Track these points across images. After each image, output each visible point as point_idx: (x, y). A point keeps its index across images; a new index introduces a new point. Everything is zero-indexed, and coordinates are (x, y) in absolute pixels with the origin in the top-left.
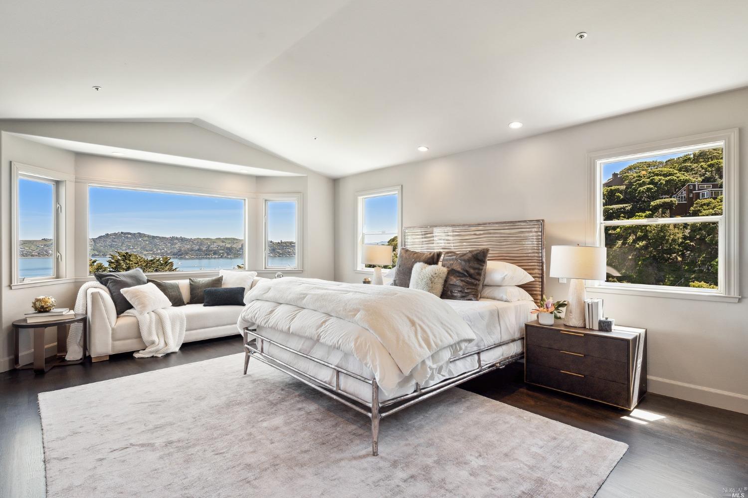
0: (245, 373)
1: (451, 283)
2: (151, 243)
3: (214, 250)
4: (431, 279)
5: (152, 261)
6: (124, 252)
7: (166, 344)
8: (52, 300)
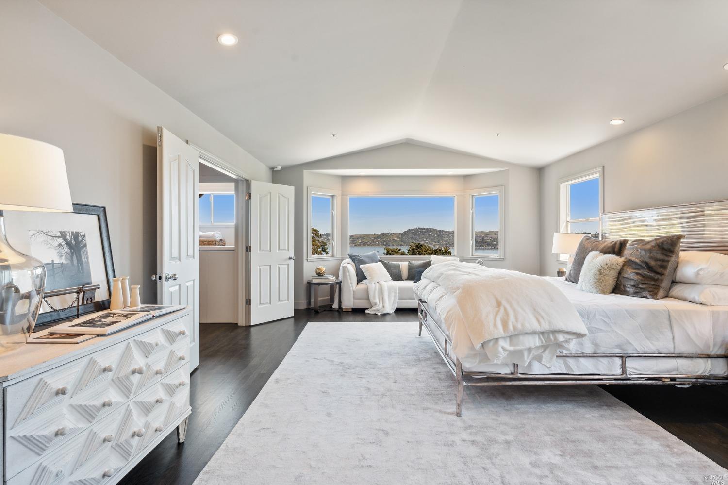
0: (420, 335)
1: (625, 276)
2: (438, 236)
3: (487, 242)
4: (600, 271)
5: (436, 250)
6: (417, 243)
7: (383, 307)
8: (324, 269)
